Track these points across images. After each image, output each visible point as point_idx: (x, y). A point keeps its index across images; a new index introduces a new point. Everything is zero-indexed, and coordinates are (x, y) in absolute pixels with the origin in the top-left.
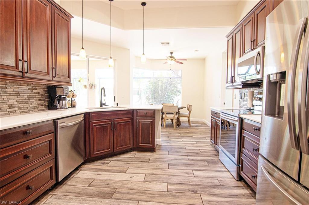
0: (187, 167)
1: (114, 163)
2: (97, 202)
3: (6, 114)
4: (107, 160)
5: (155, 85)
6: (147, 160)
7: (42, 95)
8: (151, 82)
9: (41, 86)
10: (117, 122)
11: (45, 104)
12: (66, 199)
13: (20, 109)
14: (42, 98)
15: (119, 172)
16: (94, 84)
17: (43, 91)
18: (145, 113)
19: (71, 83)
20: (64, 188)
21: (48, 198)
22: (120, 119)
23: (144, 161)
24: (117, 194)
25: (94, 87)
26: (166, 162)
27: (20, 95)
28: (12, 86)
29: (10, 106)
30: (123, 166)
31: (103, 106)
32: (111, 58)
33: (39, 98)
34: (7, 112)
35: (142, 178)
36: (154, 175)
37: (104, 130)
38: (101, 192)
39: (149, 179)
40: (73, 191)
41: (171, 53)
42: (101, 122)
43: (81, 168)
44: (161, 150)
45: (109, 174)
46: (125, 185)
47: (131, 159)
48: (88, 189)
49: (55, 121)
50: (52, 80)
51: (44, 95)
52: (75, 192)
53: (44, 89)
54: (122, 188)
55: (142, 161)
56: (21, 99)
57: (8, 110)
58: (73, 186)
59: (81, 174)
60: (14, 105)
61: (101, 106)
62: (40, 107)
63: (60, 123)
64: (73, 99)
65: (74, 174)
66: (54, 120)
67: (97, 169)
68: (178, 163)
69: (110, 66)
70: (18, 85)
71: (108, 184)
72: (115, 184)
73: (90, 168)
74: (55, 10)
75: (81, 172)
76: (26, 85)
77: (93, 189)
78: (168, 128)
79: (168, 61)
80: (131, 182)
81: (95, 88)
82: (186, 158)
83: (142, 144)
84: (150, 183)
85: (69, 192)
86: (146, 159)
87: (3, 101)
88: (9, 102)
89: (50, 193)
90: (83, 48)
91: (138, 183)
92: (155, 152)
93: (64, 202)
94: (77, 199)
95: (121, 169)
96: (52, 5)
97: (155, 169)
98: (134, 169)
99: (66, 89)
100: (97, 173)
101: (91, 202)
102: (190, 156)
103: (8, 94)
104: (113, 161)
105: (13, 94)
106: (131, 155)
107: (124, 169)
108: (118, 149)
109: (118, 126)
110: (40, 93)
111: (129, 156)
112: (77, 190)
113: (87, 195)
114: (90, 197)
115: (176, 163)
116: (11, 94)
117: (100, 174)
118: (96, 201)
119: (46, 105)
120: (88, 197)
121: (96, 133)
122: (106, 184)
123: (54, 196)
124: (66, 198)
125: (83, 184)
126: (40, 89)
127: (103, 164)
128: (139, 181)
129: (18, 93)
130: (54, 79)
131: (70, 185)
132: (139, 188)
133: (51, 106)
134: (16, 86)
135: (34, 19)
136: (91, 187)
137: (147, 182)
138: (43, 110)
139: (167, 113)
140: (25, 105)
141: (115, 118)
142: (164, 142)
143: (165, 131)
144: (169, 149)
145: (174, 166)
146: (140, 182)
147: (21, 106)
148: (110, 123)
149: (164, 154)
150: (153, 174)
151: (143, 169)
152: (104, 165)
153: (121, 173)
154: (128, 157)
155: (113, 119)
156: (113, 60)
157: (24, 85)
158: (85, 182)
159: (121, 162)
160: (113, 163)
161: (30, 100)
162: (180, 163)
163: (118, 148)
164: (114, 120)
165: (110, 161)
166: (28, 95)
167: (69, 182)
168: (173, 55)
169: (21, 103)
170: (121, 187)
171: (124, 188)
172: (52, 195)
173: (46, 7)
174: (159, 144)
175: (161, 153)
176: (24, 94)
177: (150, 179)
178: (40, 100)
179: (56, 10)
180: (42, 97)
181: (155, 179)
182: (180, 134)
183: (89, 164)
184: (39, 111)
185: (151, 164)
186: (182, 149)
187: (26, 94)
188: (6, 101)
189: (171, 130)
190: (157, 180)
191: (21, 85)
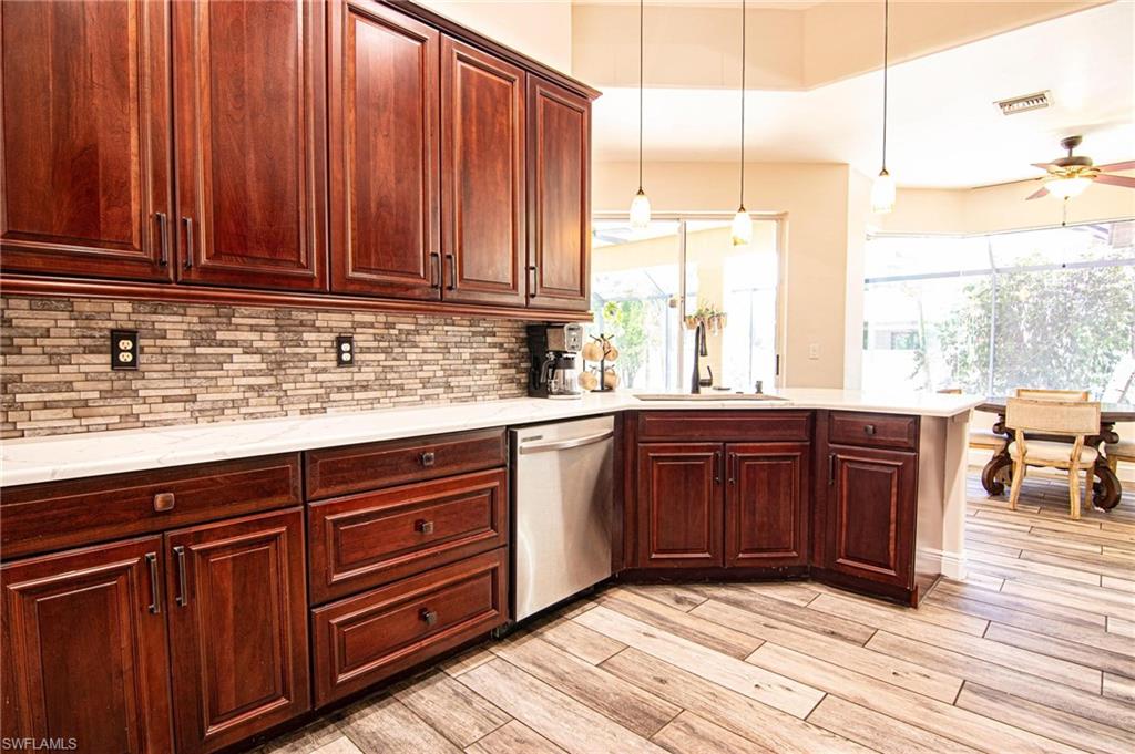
0: (1077, 728)
1: (717, 609)
2: (599, 729)
3: (413, 404)
4: (696, 592)
5: (999, 306)
6: (858, 632)
7: (512, 351)
8: (977, 291)
9: (510, 324)
10: (739, 455)
11: (519, 379)
12: (522, 684)
13: (450, 390)
14: (510, 361)
15: (720, 647)
16: (716, 313)
17: (514, 340)
18: (866, 429)
19: (590, 312)
20: (531, 646)
21: (483, 662)
22: (751, 444)
23: (844, 633)
24: (678, 728)
25: (716, 322)
26: (951, 670)
27: (452, 350)
28: (431, 327)
29: (425, 383)
30: (745, 629)
31: (702, 389)
32: (742, 209)
33: (502, 361)
34: (418, 398)
35: (802, 701)
36: (867, 712)
37: (686, 478)
38: (628, 699)
39: (833, 720)
40: (549, 665)
41: (1071, 143)
42: (679, 449)
43: (605, 597)
44: (951, 604)
45: (683, 647)
46: (719, 707)
47: (789, 609)
48: (593, 674)
49: (511, 432)
50: (527, 307)
51: (518, 351)
52: (555, 669)
53: (516, 335)
54: (703, 714)
55: (832, 633)
56: (453, 362)
57: (420, 392)
58: (556, 649)
59: (593, 617)
60: (435, 380)
61: (696, 390)
62: (504, 386)
63: (524, 440)
64: (607, 363)
65: (577, 612)
66: (508, 427)
67: (651, 614)
68: (1022, 694)
69: (738, 241)
70: (446, 324)
71: (661, 681)
72: (687, 688)
73: (630, 604)
74: (538, 88)
75: (600, 609)
76: (468, 323)
77: (608, 682)
78: (1036, 509)
79: (1047, 186)
80: (751, 706)
81: (720, 327)
82: (1092, 680)
83: (848, 558)
84: (831, 740)
85: (540, 663)
86: (857, 627)
87: (410, 368)
88: (421, 370)
89: (492, 649)
90: (641, 192)
91: (778, 719)
92: (915, 607)
93: (512, 688)
94: (550, 697)
95: (734, 640)
96: (528, 74)
97: (882, 687)
98: (784, 655)
99: (574, 333)
100: (645, 628)
101: (583, 724)
102: (1118, 674)
103: (420, 350)
104: (716, 598)
105: (434, 350)
106: (799, 594)
107: (745, 644)
108: (743, 559)
109: (744, 469)
110: (505, 345)
111: (789, 596)
112: (562, 666)
113: (581, 695)
114: (587, 703)
115: (1009, 690)
116: (429, 350)
117: (651, 636)
118: (597, 725)
119: (523, 381)
120: (581, 700)
121: (659, 485)
122: (655, 678)
123: (497, 663)
124: (523, 681)
125: (585, 653)
126: (505, 334)
127: (679, 601)
128: (784, 713)
129: (446, 347)
130: (533, 302)
131: (550, 643)
132: (769, 743)
133: (534, 384)
134: (440, 328)
135: (474, 129)
136: (604, 669)
137: (819, 728)
138: (514, 396)
139: (1028, 437)
140: (465, 381)
141: (733, 438)
142: (983, 572)
143: (1012, 519)
144: (999, 611)
145: (993, 699)
146: (787, 719)
147: (454, 381)
148: (712, 454)
149: (962, 629)
150: (861, 703)
151: (824, 669)
152: (679, 607)
153: (724, 656)
154: (780, 602)
155: (725, 442)
156: (751, 215)
157: (460, 323)
158: (596, 648)
159: (743, 612)
160: (715, 608)
161: (477, 367)
162: (1032, 697)
163: (741, 555)
164: (728, 445)
165: (705, 596)
166: (473, 351)
167: (552, 633)
168: (1077, 152)
169: (454, 373)
170: (704, 709)
171: (712, 719)
172: (493, 657)
173: (508, 84)
174: (951, 576)
175: (946, 617)
176: (461, 350)
177: (838, 722)
178: (504, 366)
179: (541, 85)
180: (511, 358)
181: (862, 731)
182: (1098, 550)
183: (633, 589)
184: (501, 398)
185: (875, 655)
186: (1080, 630)
187: (465, 350)
188: (417, 368)
189: (1051, 522)
190: (869, 736)
191: (454, 325)
